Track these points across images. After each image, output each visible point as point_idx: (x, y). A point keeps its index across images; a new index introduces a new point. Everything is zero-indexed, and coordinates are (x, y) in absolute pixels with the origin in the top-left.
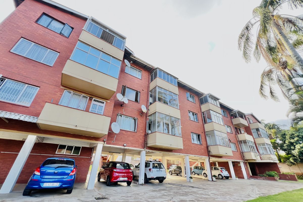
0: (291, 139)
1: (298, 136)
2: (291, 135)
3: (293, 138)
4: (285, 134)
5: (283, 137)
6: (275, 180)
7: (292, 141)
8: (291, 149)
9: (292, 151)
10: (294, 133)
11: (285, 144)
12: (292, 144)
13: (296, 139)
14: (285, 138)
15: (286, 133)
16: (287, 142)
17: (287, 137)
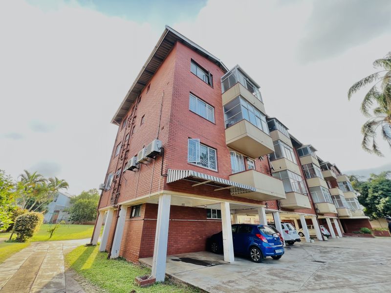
0: (374, 193)
1: (382, 189)
2: (375, 188)
3: (377, 192)
4: (366, 187)
5: (364, 190)
6: (372, 237)
7: (376, 194)
8: (374, 203)
9: (376, 206)
10: (377, 186)
11: (368, 198)
12: (376, 197)
13: (380, 192)
14: (367, 191)
15: (368, 186)
16: (370, 196)
17: (370, 191)
